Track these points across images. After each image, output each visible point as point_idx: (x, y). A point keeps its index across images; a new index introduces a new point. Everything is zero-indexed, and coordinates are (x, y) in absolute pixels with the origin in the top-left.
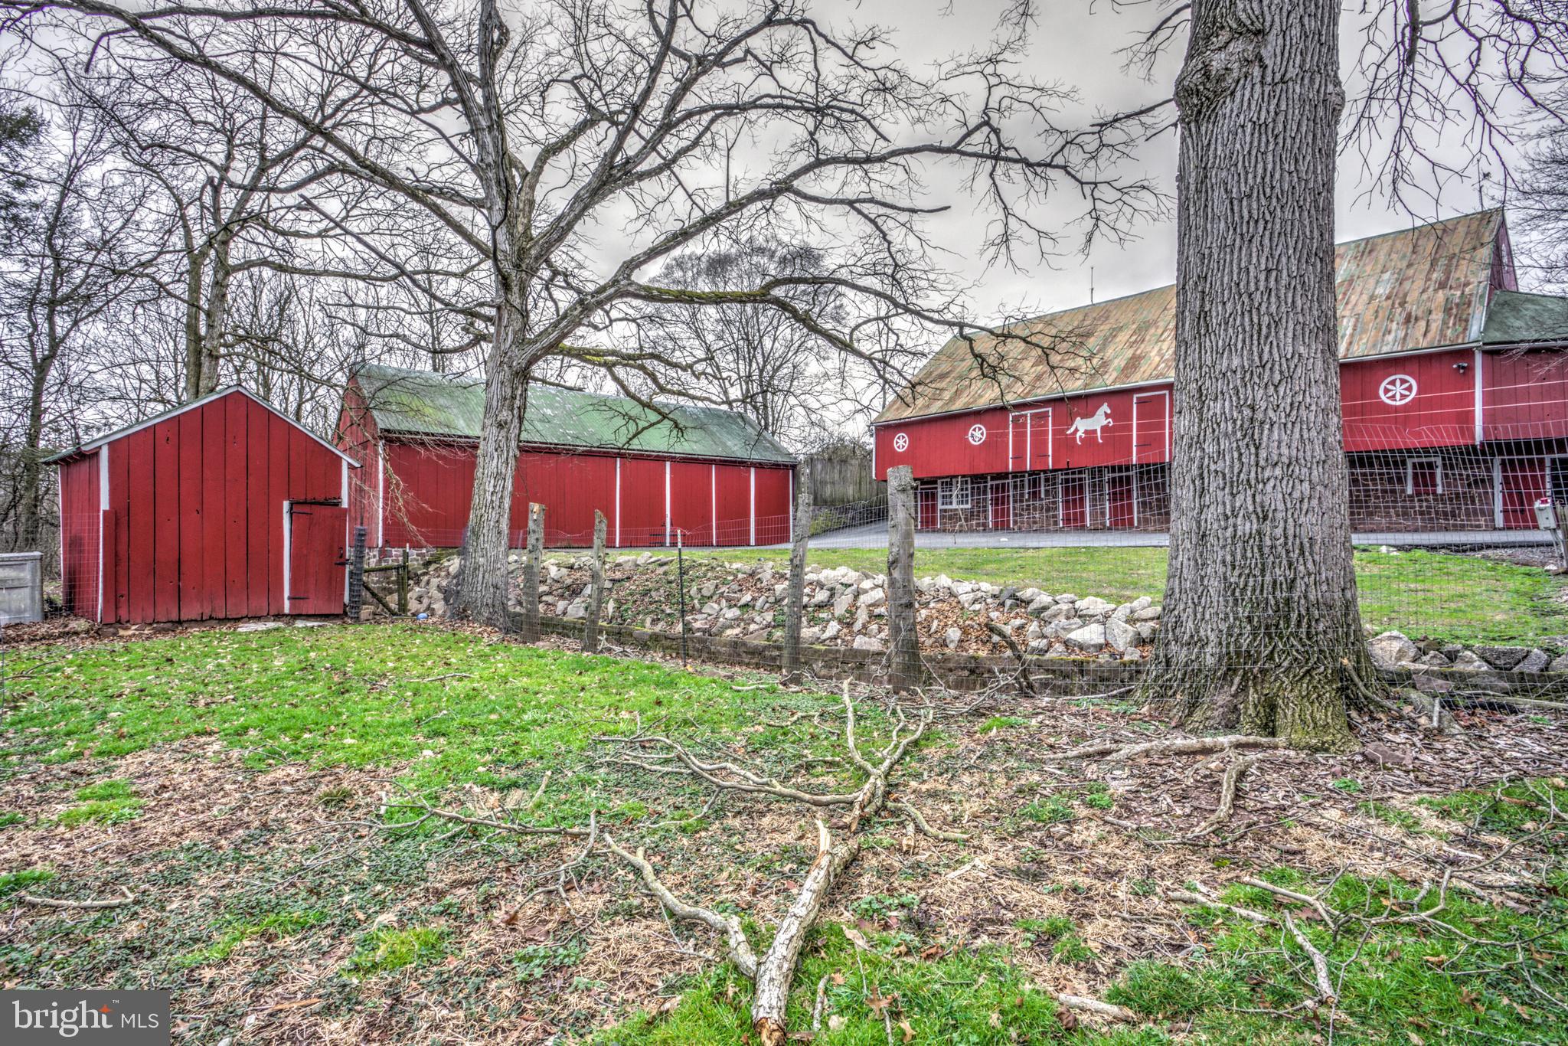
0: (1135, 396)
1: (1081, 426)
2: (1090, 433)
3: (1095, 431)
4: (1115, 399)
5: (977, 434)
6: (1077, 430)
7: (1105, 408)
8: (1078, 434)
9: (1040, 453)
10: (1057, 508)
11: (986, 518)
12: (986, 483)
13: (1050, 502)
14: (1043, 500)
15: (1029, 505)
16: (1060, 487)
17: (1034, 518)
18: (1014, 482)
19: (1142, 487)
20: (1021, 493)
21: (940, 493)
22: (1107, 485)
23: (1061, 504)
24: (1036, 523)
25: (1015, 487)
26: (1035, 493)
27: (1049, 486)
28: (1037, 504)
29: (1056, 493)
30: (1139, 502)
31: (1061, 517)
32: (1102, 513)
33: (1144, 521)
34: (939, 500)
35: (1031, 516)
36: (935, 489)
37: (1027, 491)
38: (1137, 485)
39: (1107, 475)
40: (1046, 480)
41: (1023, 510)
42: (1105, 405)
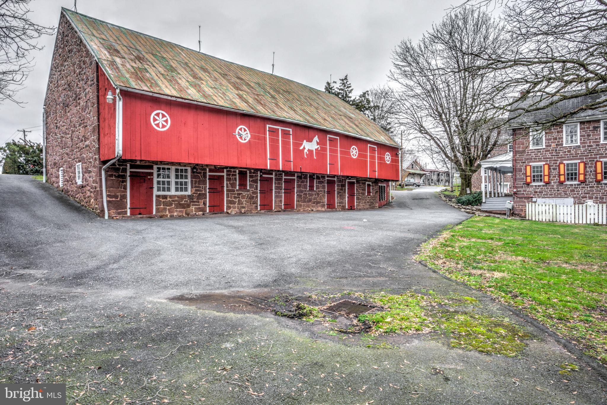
1: (307, 146)
3: (312, 151)
4: (320, 134)
5: (243, 134)
6: (304, 148)
7: (317, 139)
8: (305, 151)
10: (257, 197)
11: (205, 204)
12: (205, 174)
13: (253, 193)
14: (248, 191)
15: (239, 194)
16: (259, 182)
17: (242, 204)
18: (227, 175)
19: (299, 186)
20: (233, 185)
21: (155, 180)
22: (283, 183)
23: (259, 194)
24: (244, 207)
25: (228, 179)
26: (243, 185)
27: (252, 181)
28: (244, 193)
29: (257, 186)
30: (297, 195)
31: (259, 204)
32: (281, 201)
33: (299, 206)
34: (155, 186)
35: (240, 202)
36: (152, 174)
37: (238, 184)
38: (297, 185)
39: (284, 177)
40: (251, 177)
41: (235, 198)
42: (317, 136)
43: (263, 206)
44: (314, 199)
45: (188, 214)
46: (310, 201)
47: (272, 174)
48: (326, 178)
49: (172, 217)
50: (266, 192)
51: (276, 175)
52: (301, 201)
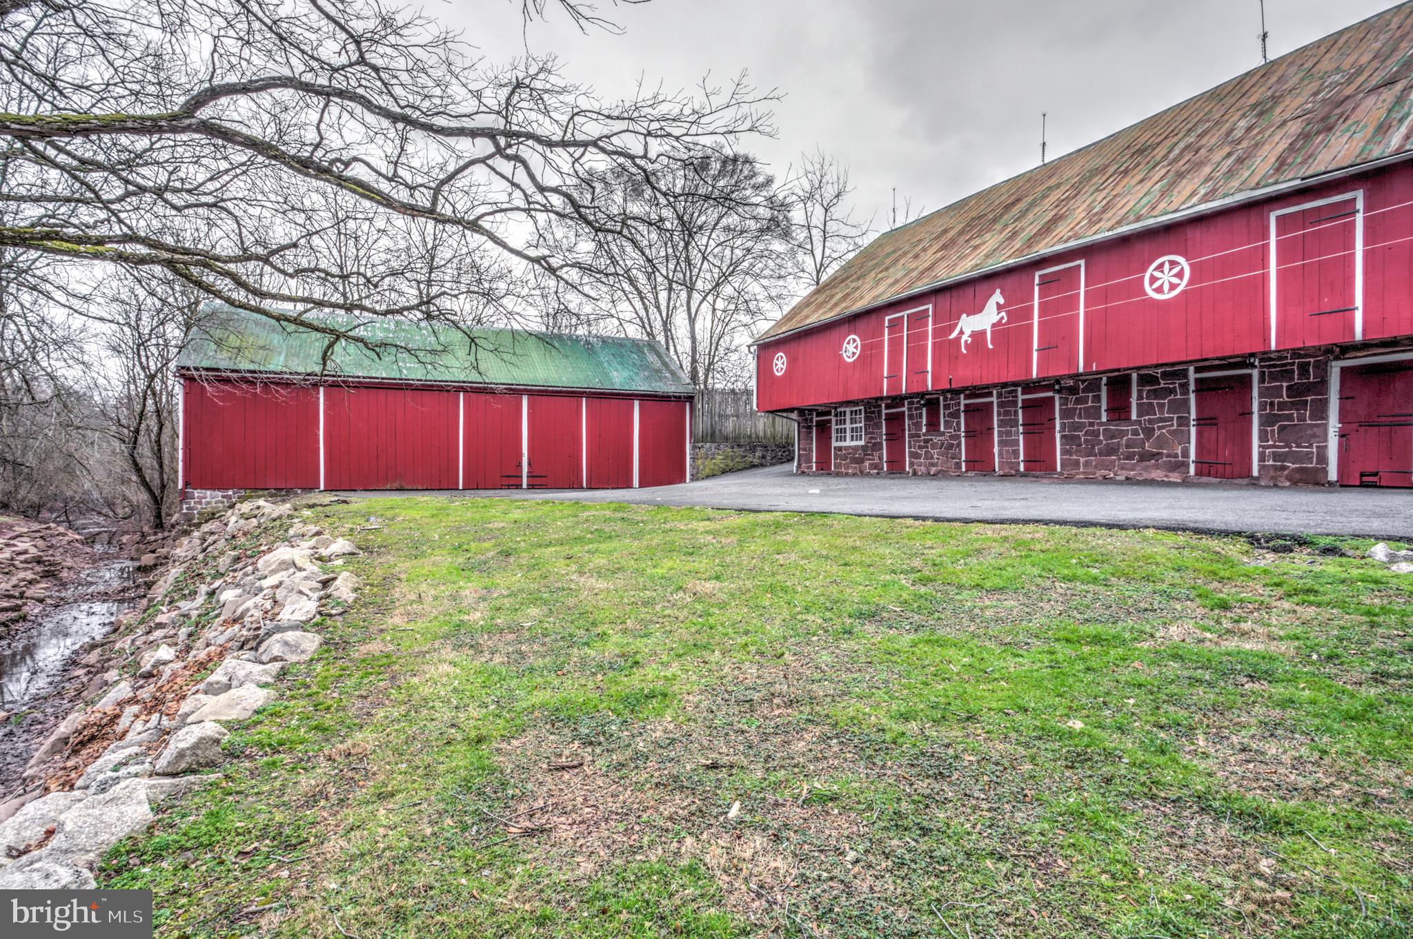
0: (1037, 274)
1: (968, 325)
2: (978, 336)
3: (983, 333)
4: (1010, 281)
5: (851, 348)
6: (962, 332)
7: (998, 297)
8: (964, 338)
9: (917, 370)
10: (959, 445)
11: (881, 458)
12: (880, 412)
13: (952, 437)
14: (943, 434)
15: (926, 441)
16: (962, 415)
17: (932, 458)
18: (910, 409)
19: (1066, 414)
20: (918, 425)
21: (834, 427)
22: (1020, 411)
23: (963, 440)
24: (933, 465)
25: (911, 417)
26: (933, 425)
27: (951, 415)
28: (936, 439)
29: (958, 424)
30: (1063, 437)
31: (963, 458)
32: (1016, 453)
33: (1070, 464)
34: (834, 435)
35: (929, 456)
36: (830, 421)
37: (924, 422)
38: (1061, 410)
39: (1020, 397)
40: (947, 407)
41: (920, 447)
42: (998, 291)
43: (972, 464)
44: (1128, 446)
45: (862, 472)
46: (1111, 451)
47: (990, 394)
48: (1192, 375)
49: (847, 475)
50: (979, 435)
51: (1000, 395)
52: (1077, 451)
